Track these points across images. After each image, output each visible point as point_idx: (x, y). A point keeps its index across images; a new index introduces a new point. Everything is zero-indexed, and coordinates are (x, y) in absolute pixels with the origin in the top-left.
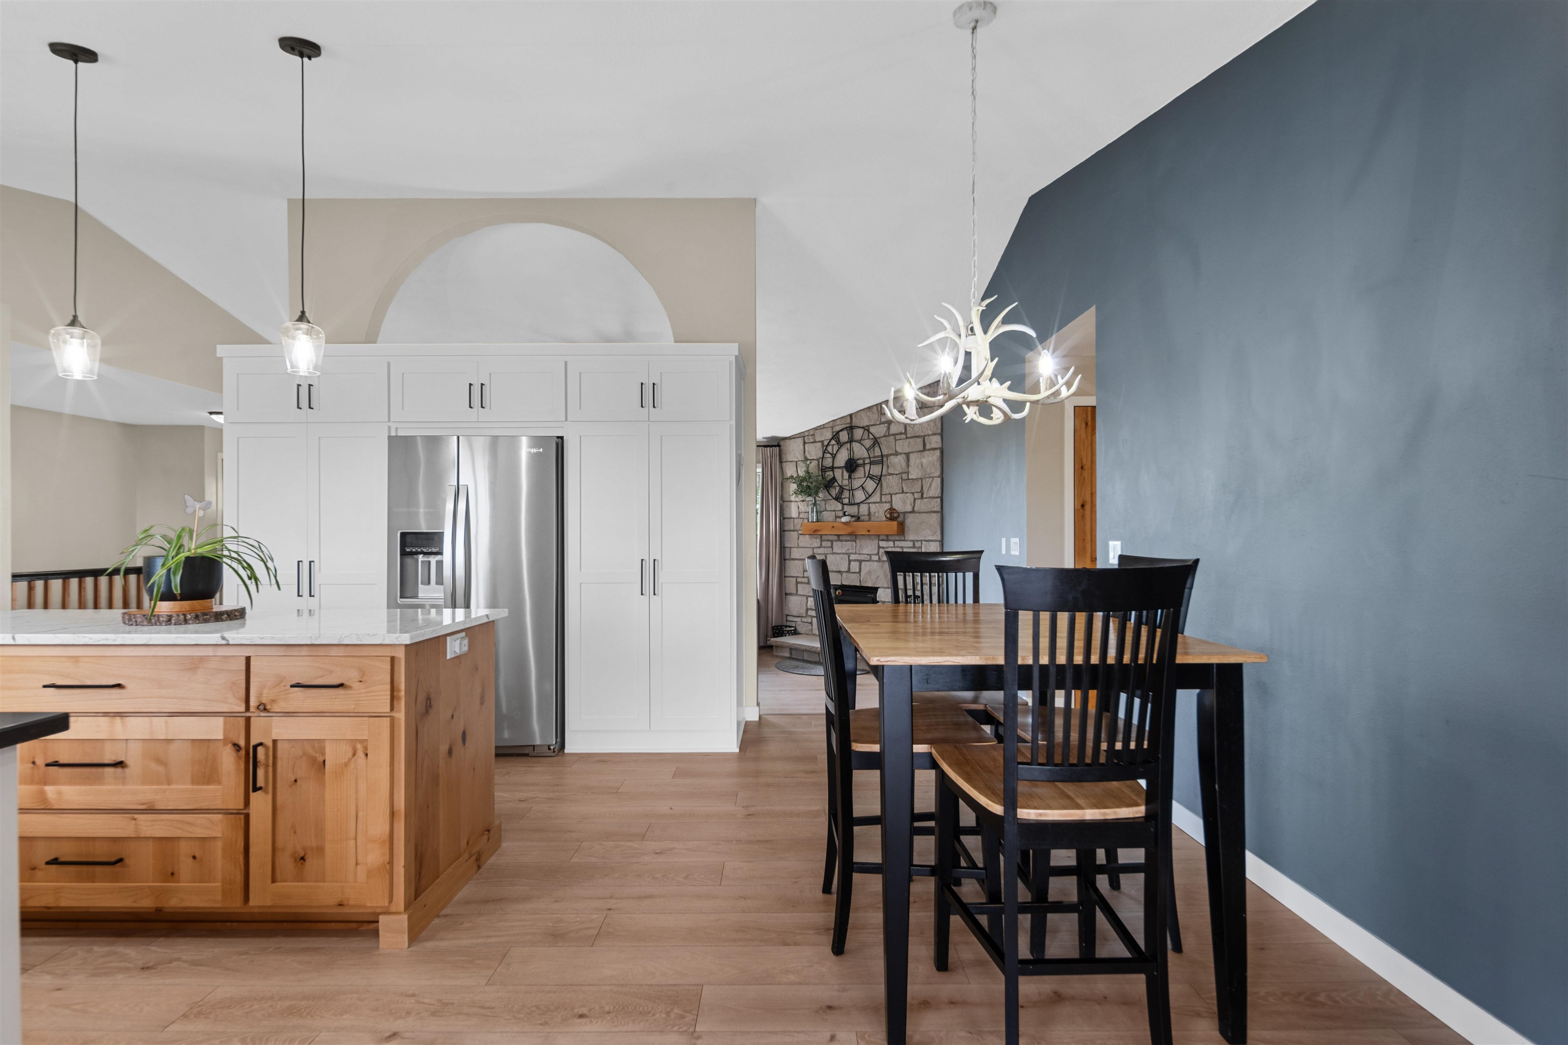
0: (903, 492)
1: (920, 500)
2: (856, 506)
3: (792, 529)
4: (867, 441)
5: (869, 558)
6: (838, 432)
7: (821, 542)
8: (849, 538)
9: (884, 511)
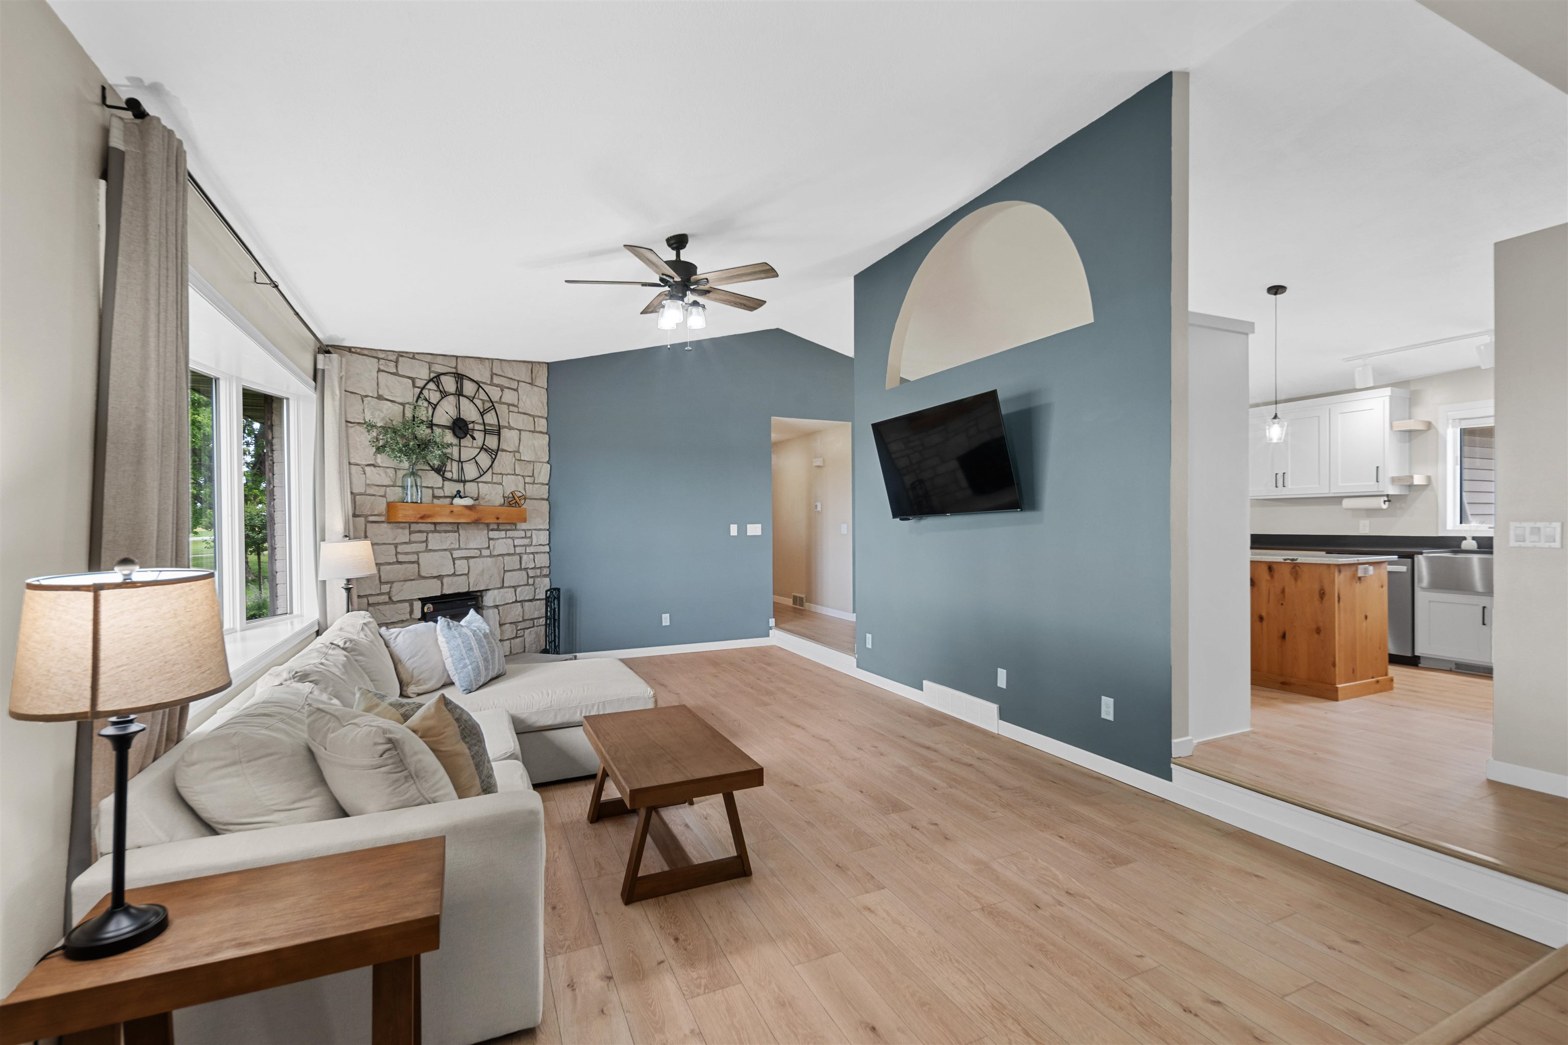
0: (515, 474)
2: (465, 484)
4: (479, 400)
7: (410, 536)
8: (449, 528)
9: (497, 493)
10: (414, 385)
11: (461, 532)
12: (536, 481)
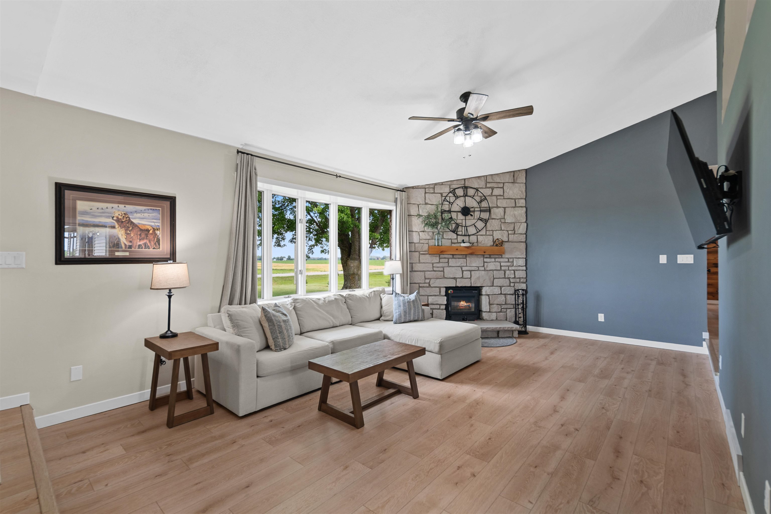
0: (501, 230)
1: (512, 235)
2: (468, 237)
3: (414, 250)
4: (477, 197)
5: (478, 269)
6: (454, 189)
7: (439, 260)
8: (461, 257)
9: (489, 240)
10: (442, 196)
11: (467, 258)
12: (516, 233)
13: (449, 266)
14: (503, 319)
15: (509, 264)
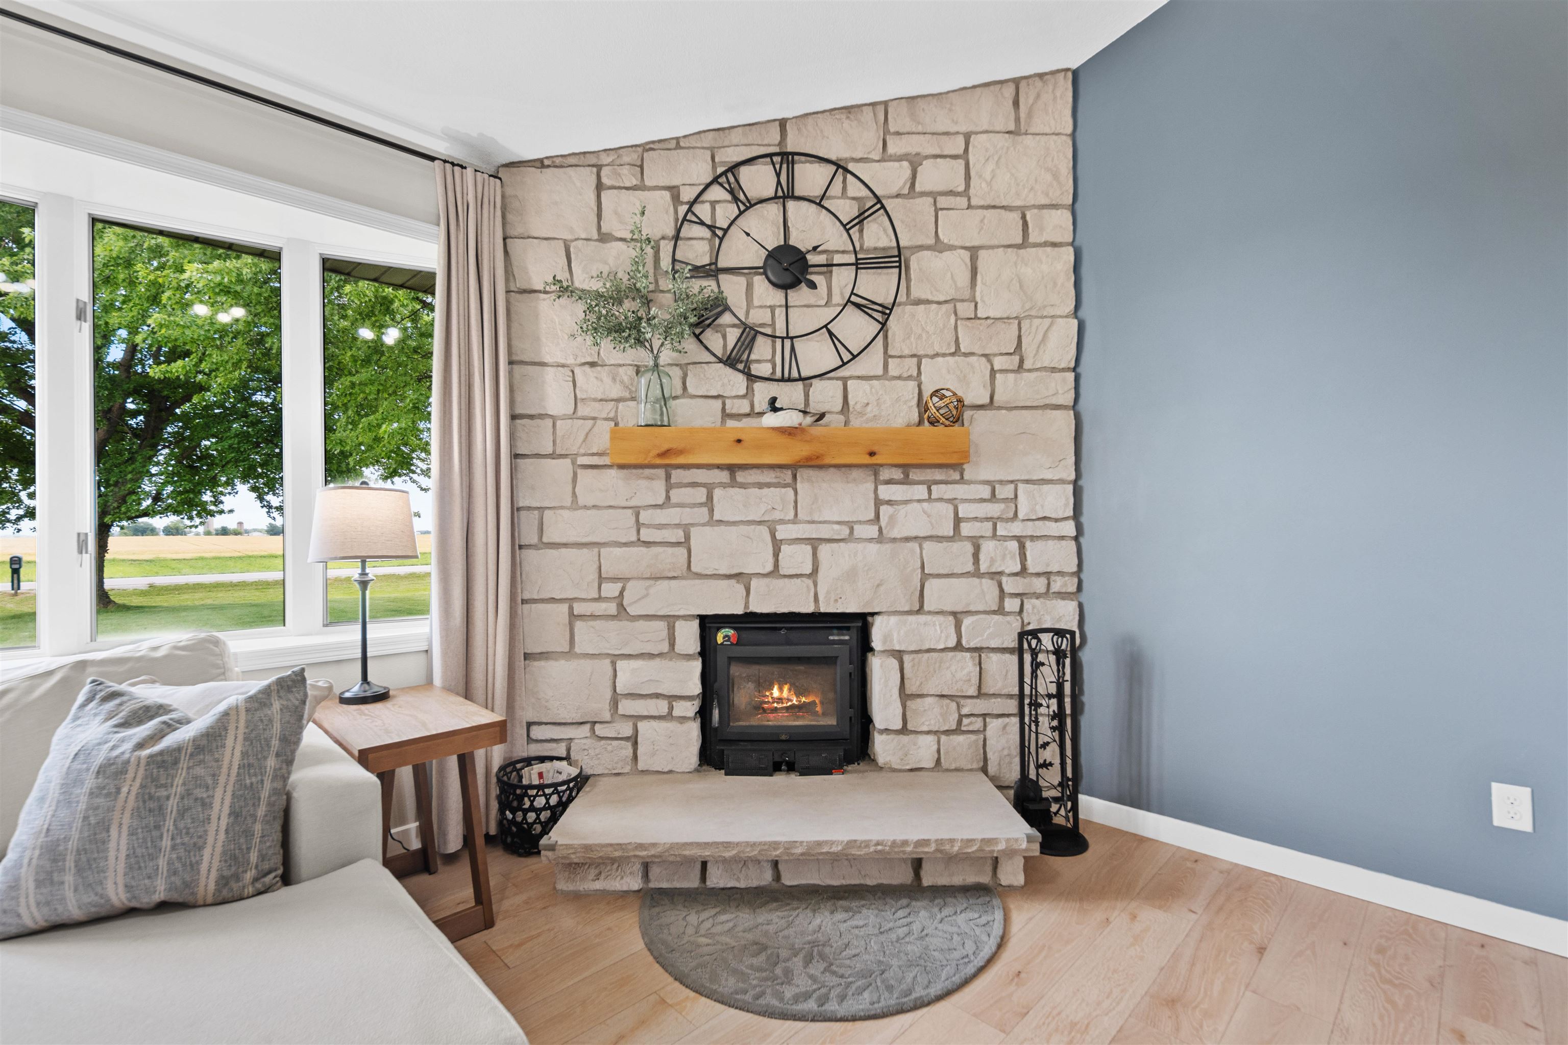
0: (957, 352)
1: (1011, 376)
2: (800, 384)
3: (550, 450)
4: (841, 202)
5: (847, 531)
6: (734, 168)
7: (667, 492)
8: (768, 476)
9: (898, 400)
10: (676, 199)
11: (799, 486)
12: (1027, 365)
13: (713, 522)
14: (969, 767)
15: (994, 510)
